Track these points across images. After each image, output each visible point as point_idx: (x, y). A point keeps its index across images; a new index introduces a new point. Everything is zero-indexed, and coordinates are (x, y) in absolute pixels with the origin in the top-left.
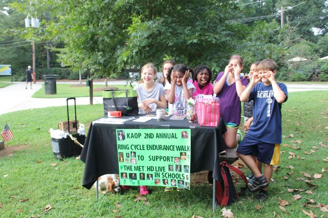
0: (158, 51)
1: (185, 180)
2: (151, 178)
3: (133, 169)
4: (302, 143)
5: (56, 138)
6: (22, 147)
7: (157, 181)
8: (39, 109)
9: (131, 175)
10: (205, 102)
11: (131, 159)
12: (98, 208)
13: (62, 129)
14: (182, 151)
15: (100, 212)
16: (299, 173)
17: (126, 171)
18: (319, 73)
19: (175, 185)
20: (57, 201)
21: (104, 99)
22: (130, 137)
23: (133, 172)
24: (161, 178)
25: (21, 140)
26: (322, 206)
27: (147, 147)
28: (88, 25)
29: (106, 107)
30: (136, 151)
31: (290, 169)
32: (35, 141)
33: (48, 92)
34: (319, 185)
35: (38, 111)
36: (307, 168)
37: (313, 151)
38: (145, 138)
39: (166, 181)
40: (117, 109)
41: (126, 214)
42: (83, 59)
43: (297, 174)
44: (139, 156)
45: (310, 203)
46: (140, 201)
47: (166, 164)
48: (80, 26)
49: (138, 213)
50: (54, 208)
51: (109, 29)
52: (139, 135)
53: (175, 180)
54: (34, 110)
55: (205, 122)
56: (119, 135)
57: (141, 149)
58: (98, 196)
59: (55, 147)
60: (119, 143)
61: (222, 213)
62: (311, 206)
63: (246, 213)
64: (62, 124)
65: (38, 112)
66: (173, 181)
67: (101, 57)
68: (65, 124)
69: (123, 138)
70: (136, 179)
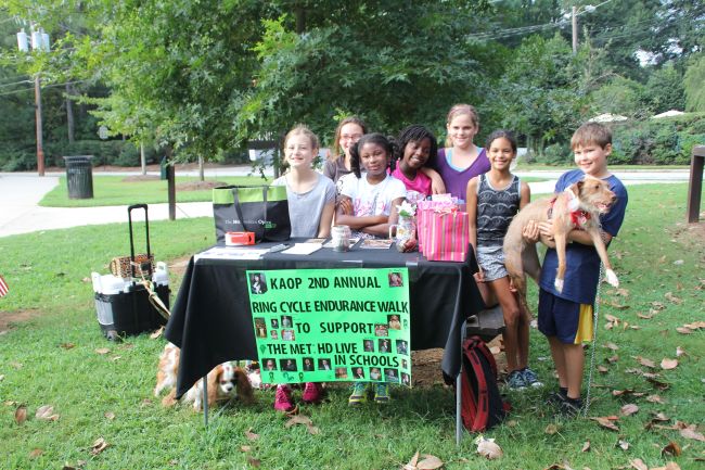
0: (322, 101)
2: (327, 367)
3: (288, 350)
4: (630, 295)
5: (104, 293)
6: (27, 314)
7: (341, 371)
8: (57, 231)
9: (284, 363)
10: (437, 209)
11: (283, 332)
12: (208, 443)
13: (119, 273)
15: (214, 451)
16: (629, 358)
17: (273, 356)
18: (654, 148)
19: (380, 379)
20: (118, 431)
21: (216, 207)
22: (278, 286)
23: (289, 356)
25: (25, 298)
26: (684, 427)
27: (316, 306)
28: (167, 45)
29: (219, 224)
30: (293, 314)
31: (610, 350)
32: (56, 302)
33: (75, 193)
34: (674, 382)
35: (57, 235)
36: (644, 347)
37: (655, 312)
38: (310, 287)
39: (359, 371)
40: (245, 228)
41: (270, 455)
42: (160, 120)
43: (625, 361)
44: (298, 325)
45: (659, 421)
46: (298, 424)
47: (358, 339)
48: (149, 47)
49: (297, 451)
50: (112, 446)
51: (213, 55)
52: (298, 282)
53: (379, 369)
54: (48, 232)
55: (438, 253)
56: (253, 282)
57: (302, 311)
58: (207, 417)
59: (103, 312)
60: (253, 298)
61: (476, 446)
62: (661, 427)
63: (527, 446)
64: (118, 262)
65: (57, 237)
66: (375, 370)
67: (197, 115)
68: (124, 262)
69: (261, 289)
70: (295, 369)
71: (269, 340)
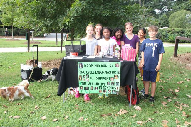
1: (116, 90)
2: (97, 89)
3: (87, 84)
5: (25, 70)
7: (100, 91)
9: (85, 88)
11: (86, 79)
13: (29, 64)
14: (116, 74)
16: (166, 89)
17: (83, 86)
18: (161, 37)
19: (111, 93)
22: (86, 66)
23: (87, 86)
24: (103, 89)
26: (184, 104)
27: (96, 72)
29: (67, 50)
30: (89, 74)
34: (179, 95)
36: (170, 87)
37: (170, 79)
38: (95, 67)
39: (105, 91)
44: (91, 77)
45: (177, 103)
47: (106, 81)
50: (41, 108)
52: (92, 65)
53: (111, 90)
55: (128, 59)
56: (80, 65)
57: (92, 73)
59: (24, 75)
60: (79, 70)
61: (135, 108)
63: (147, 108)
66: (109, 90)
67: (49, 22)
68: (30, 61)
69: (82, 67)
70: (88, 90)
71: (82, 81)
